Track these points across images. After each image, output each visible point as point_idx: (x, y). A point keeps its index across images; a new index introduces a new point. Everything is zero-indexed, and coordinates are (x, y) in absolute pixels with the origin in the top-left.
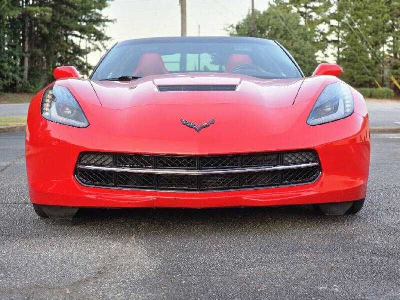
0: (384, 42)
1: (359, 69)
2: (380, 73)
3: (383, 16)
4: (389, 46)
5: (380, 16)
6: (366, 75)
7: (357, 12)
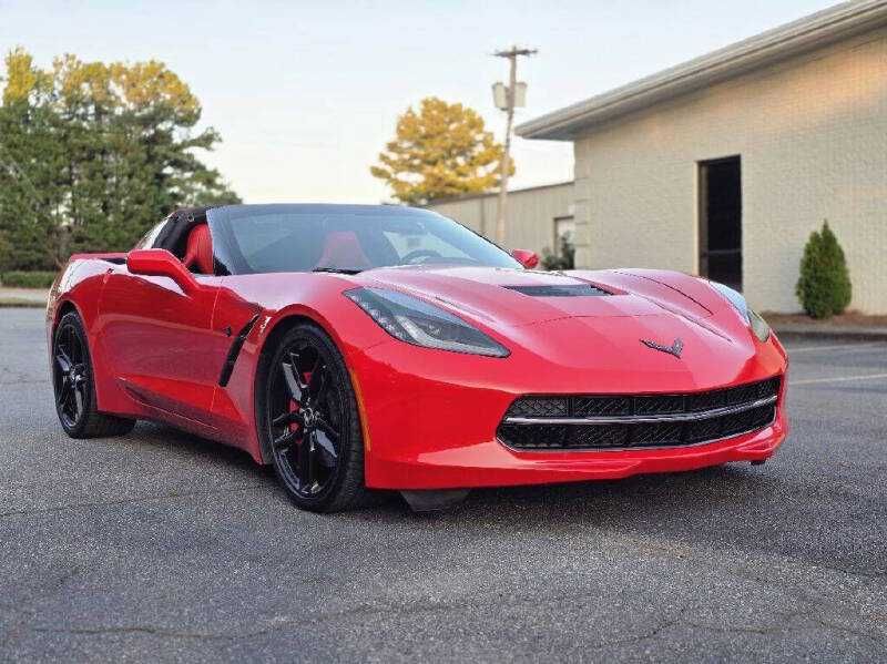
0: (59, 200)
1: (20, 241)
2: (53, 248)
3: (56, 159)
4: (68, 206)
5: (51, 158)
6: (33, 251)
7: (13, 150)
